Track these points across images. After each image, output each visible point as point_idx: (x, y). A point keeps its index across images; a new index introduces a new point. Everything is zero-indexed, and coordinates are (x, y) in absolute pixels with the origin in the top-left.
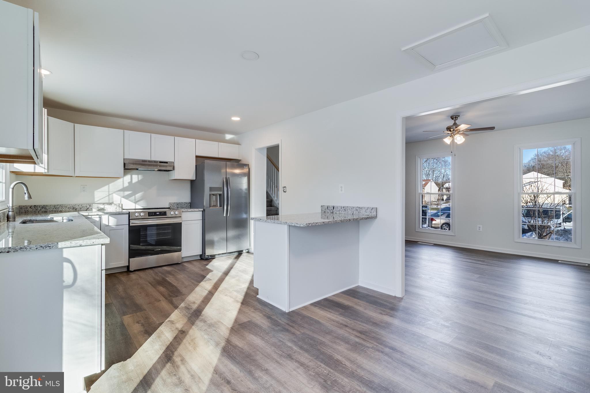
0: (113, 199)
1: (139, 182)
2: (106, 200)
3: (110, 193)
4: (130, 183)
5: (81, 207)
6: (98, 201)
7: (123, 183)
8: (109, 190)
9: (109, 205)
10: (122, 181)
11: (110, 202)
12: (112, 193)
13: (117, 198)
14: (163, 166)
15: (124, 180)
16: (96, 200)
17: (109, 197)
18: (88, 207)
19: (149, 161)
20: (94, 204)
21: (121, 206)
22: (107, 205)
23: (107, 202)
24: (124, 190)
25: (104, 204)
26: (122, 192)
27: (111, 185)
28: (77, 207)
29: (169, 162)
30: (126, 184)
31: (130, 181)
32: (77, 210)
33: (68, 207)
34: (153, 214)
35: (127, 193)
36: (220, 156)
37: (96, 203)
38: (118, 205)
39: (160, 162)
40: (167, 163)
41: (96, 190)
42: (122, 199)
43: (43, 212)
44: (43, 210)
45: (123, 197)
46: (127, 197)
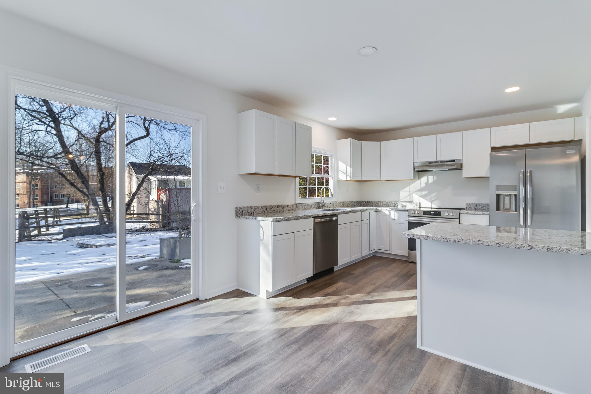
0: (413, 197)
1: (434, 182)
2: (408, 199)
3: (411, 193)
4: (427, 183)
5: (391, 203)
6: (403, 199)
7: (421, 184)
8: (410, 190)
9: (410, 203)
10: (420, 182)
11: (411, 201)
12: (413, 193)
13: (416, 198)
14: (451, 165)
15: (421, 181)
16: (401, 198)
17: (410, 196)
18: (396, 204)
19: (436, 162)
20: (399, 202)
21: (418, 204)
22: (408, 203)
23: (409, 200)
24: (421, 190)
25: (406, 202)
26: (420, 192)
27: (411, 186)
28: (389, 203)
29: (456, 160)
30: (423, 185)
31: (426, 181)
32: (389, 205)
33: (384, 203)
34: (427, 213)
35: (424, 193)
36: (532, 142)
37: (401, 201)
38: (416, 203)
39: (447, 161)
40: (454, 161)
41: (401, 190)
42: (420, 198)
43: (371, 206)
44: (371, 204)
45: (421, 196)
46: (424, 197)
